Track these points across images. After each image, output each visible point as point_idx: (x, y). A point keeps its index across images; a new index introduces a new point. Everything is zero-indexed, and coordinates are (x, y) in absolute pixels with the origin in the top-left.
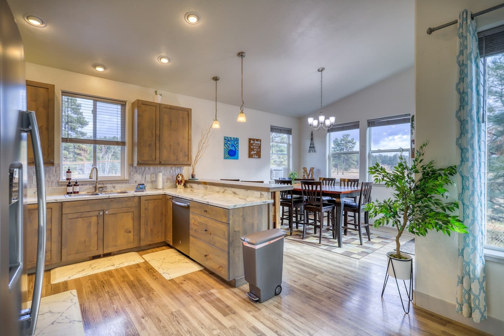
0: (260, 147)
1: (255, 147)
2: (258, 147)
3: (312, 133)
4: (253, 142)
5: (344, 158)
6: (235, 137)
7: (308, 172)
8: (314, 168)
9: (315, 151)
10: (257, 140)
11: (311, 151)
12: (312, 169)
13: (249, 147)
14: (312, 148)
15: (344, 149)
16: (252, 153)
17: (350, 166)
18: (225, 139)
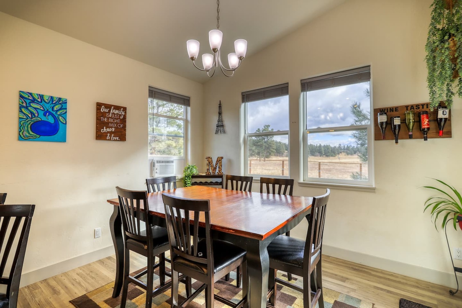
0: (124, 121)
1: (111, 120)
2: (118, 121)
3: (220, 104)
4: (107, 110)
5: (265, 146)
6: (56, 95)
7: (214, 163)
8: (222, 158)
9: (224, 132)
10: (117, 108)
11: (219, 131)
12: (220, 160)
13: (98, 119)
14: (220, 126)
15: (265, 138)
16: (105, 130)
17: (270, 154)
18: (21, 97)
